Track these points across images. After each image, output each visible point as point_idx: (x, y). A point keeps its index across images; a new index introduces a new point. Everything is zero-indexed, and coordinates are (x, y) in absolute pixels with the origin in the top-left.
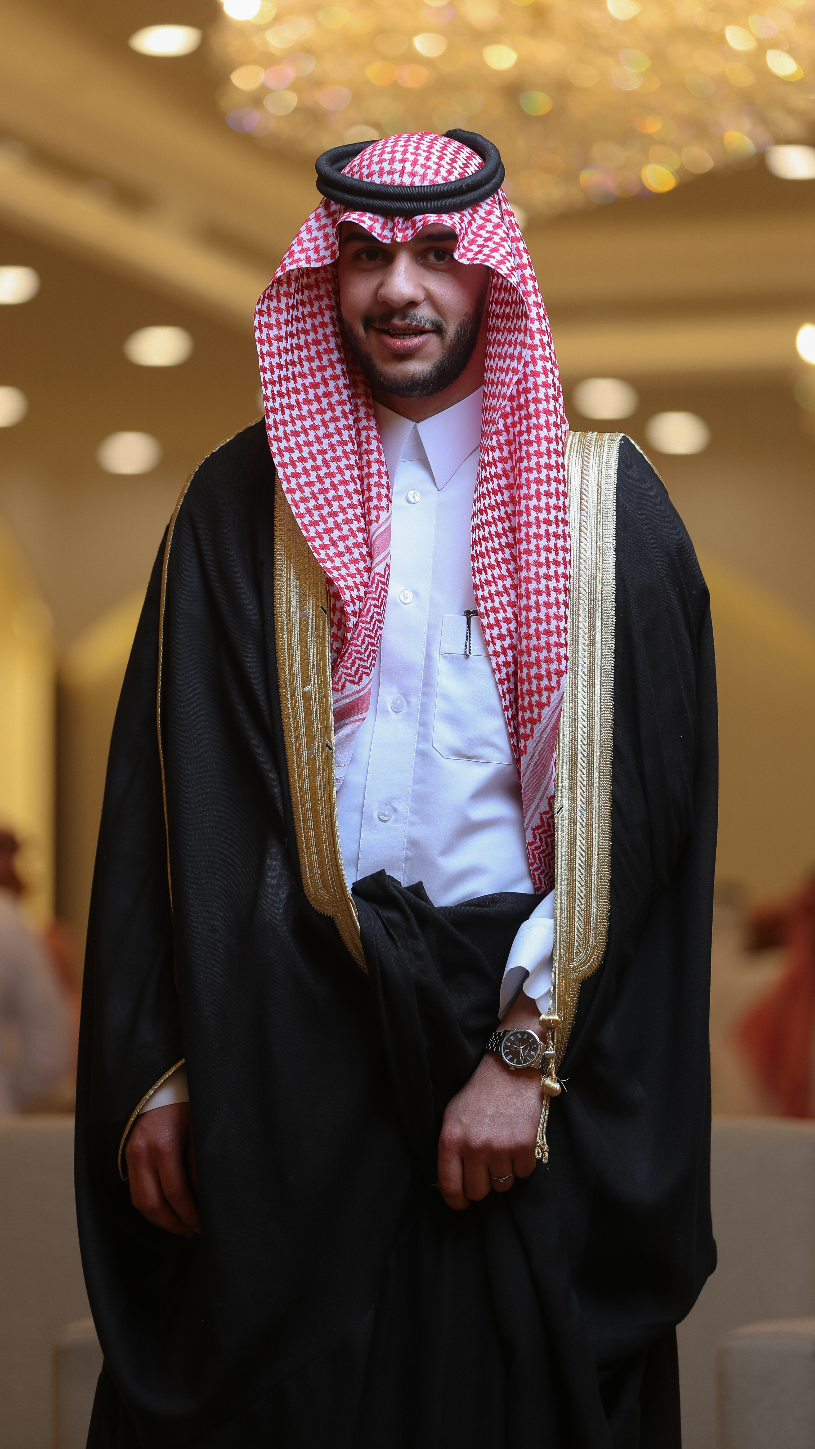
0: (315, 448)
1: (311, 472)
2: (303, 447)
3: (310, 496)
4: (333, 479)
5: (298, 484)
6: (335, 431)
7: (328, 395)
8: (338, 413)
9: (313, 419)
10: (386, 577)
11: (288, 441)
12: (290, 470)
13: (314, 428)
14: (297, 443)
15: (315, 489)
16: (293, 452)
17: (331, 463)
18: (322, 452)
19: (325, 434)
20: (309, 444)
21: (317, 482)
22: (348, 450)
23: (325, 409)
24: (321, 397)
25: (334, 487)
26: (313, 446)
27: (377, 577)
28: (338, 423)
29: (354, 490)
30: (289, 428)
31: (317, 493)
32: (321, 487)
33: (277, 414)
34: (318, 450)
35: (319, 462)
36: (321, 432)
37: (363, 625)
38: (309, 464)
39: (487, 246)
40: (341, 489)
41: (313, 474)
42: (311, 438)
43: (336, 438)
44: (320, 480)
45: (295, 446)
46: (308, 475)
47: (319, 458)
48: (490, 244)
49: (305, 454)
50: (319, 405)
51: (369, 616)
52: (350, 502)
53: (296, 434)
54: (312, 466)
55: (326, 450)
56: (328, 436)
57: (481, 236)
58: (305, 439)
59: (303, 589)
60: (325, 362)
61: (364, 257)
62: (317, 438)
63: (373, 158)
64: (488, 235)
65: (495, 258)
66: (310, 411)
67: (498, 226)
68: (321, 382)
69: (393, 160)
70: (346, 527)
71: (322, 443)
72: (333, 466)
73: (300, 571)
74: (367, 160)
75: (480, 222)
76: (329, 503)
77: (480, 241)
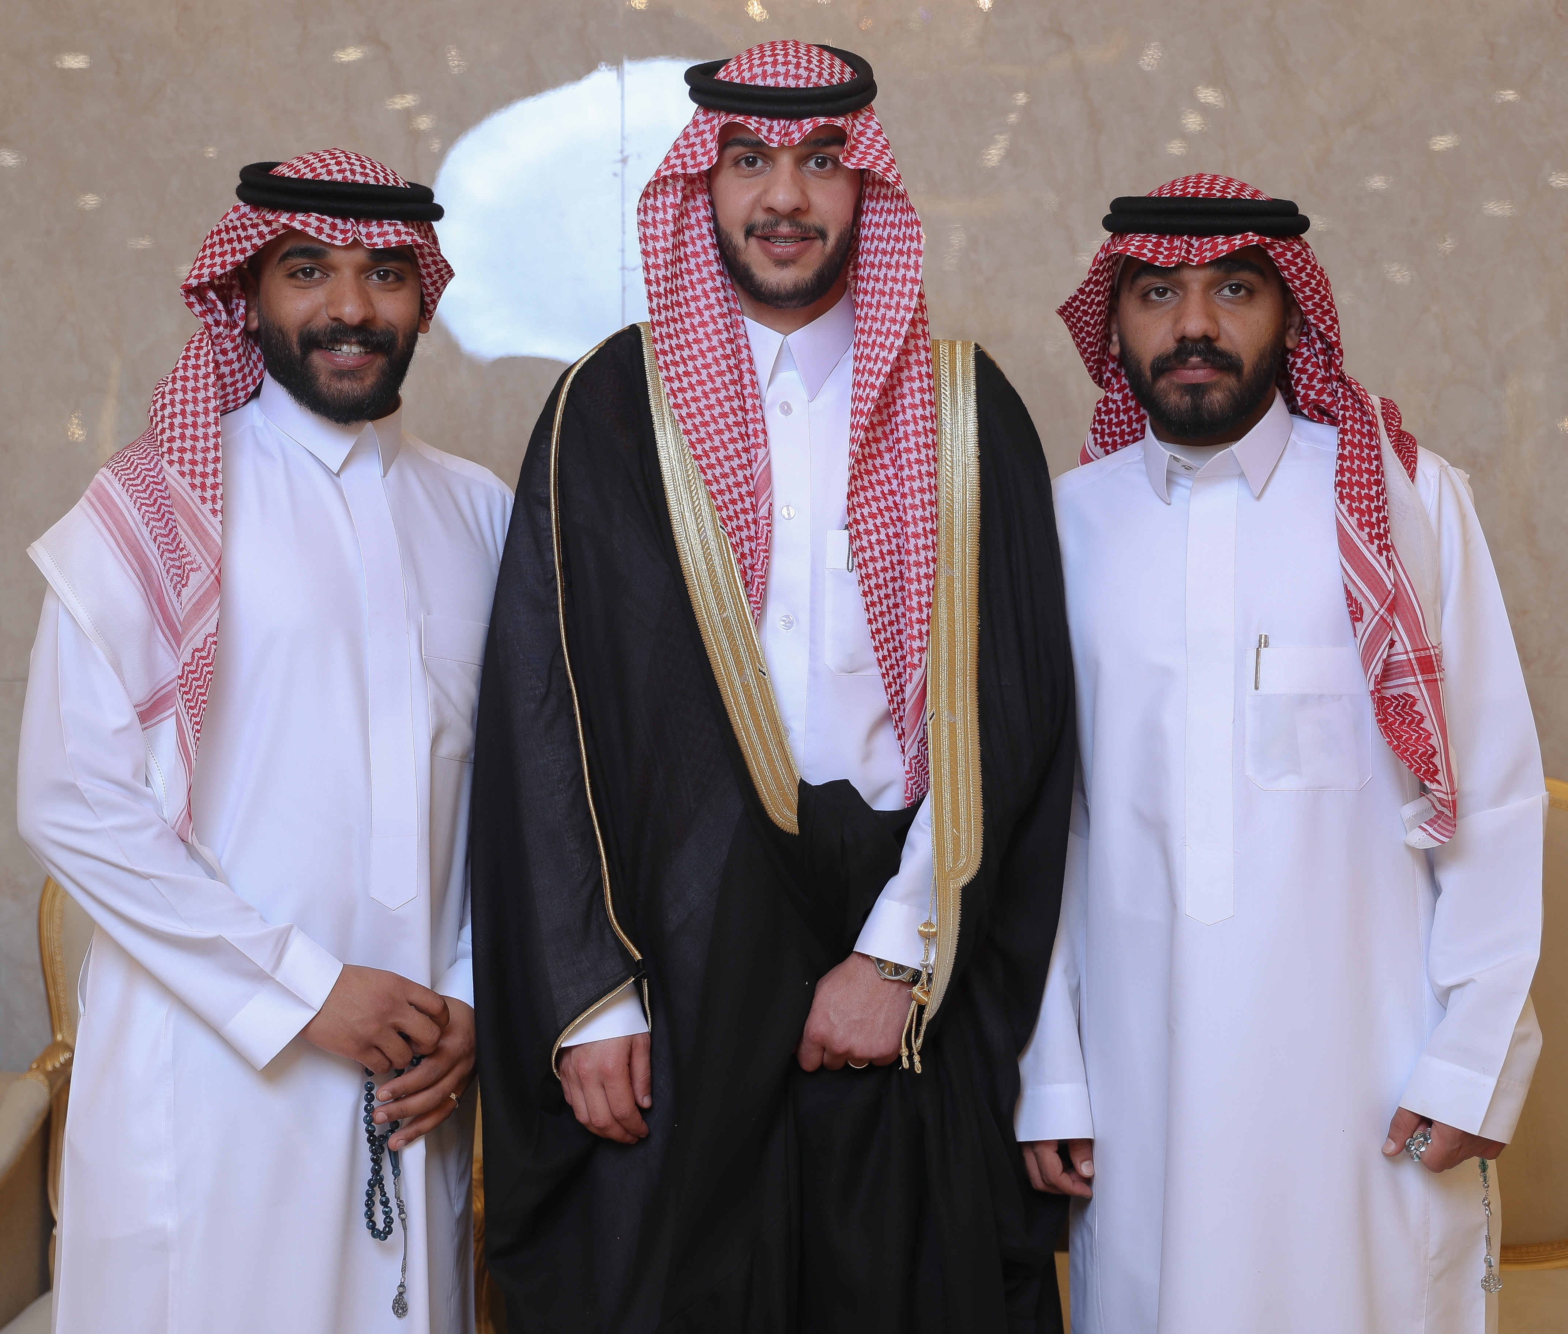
0: (700, 362)
1: (696, 387)
2: (688, 362)
3: (696, 412)
4: (719, 395)
5: (684, 399)
6: (718, 344)
7: (709, 307)
8: (721, 326)
9: (696, 332)
11: (674, 354)
13: (698, 341)
14: (682, 357)
15: (701, 405)
16: (679, 366)
17: (715, 378)
18: (707, 366)
19: (708, 347)
20: (693, 358)
21: (702, 397)
22: (732, 365)
23: (707, 321)
24: (703, 309)
25: (720, 403)
26: (697, 360)
28: (720, 336)
30: (674, 342)
31: (704, 409)
32: (707, 403)
33: (663, 327)
34: (702, 365)
35: (704, 377)
36: (705, 345)
38: (694, 379)
39: (871, 154)
40: (727, 405)
41: (699, 389)
42: (695, 352)
43: (719, 352)
44: (706, 395)
45: (680, 360)
46: (694, 390)
47: (704, 372)
48: (871, 151)
49: (690, 369)
50: (701, 318)
53: (680, 347)
54: (697, 381)
55: (710, 364)
56: (712, 349)
57: (862, 143)
58: (689, 353)
59: (698, 511)
60: (705, 274)
61: (743, 164)
62: (701, 351)
63: (753, 62)
64: (869, 142)
65: (879, 165)
66: (692, 325)
67: (878, 133)
68: (701, 294)
69: (775, 63)
70: (731, 447)
71: (706, 357)
72: (718, 380)
73: (691, 492)
74: (746, 64)
75: (861, 128)
76: (714, 419)
77: (862, 148)
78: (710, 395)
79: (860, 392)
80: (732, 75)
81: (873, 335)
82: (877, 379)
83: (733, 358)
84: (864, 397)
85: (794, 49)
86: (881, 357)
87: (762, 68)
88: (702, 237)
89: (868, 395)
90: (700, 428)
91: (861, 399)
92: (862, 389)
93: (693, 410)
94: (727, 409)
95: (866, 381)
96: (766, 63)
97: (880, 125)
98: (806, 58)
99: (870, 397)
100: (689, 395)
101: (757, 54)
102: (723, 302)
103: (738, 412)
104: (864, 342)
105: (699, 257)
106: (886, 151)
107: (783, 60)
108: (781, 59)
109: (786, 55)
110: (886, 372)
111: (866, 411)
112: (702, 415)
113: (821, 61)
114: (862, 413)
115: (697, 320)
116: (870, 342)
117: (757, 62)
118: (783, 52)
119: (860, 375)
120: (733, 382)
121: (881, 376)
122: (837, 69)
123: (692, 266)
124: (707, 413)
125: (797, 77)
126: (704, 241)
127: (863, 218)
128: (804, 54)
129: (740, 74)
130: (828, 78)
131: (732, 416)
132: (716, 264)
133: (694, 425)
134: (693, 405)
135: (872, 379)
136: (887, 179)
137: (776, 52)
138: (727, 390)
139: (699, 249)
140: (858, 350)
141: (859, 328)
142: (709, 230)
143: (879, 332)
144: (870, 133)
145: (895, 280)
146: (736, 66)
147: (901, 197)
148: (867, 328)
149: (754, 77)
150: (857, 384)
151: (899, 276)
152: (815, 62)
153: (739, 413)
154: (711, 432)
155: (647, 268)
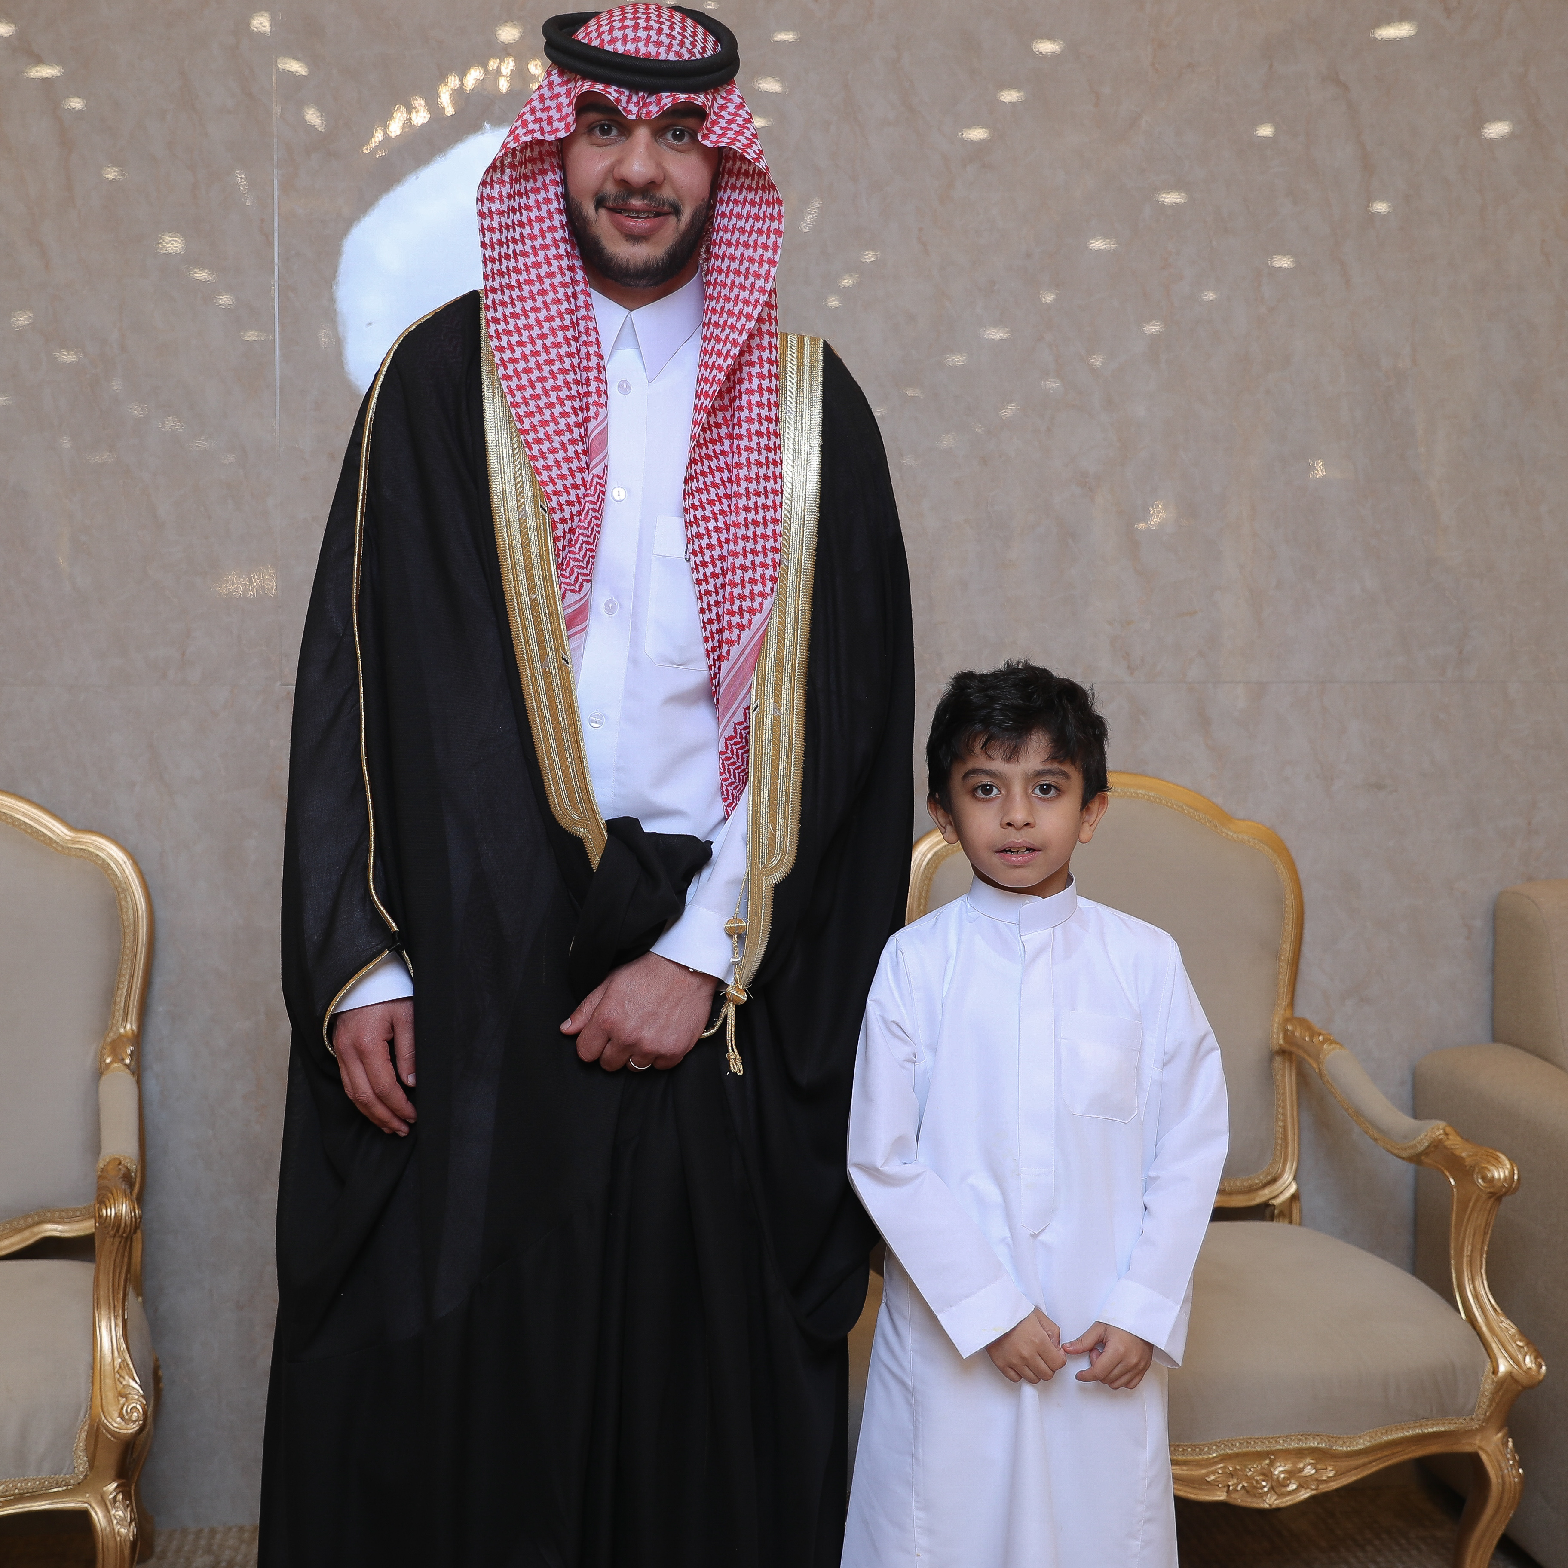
0: (535, 332)
1: (529, 358)
2: (522, 331)
4: (553, 367)
5: (515, 371)
6: (557, 315)
7: (551, 275)
8: (561, 295)
9: (534, 300)
10: (604, 479)
11: (507, 323)
12: (507, 355)
13: (535, 310)
14: (516, 326)
15: (533, 377)
17: (551, 349)
18: (543, 337)
19: (546, 317)
20: (528, 327)
21: (535, 369)
22: (569, 337)
23: (547, 290)
24: (544, 277)
25: (553, 376)
26: (533, 329)
27: (596, 480)
28: (559, 306)
29: (573, 380)
30: (508, 310)
31: (535, 382)
32: (539, 375)
34: (538, 335)
35: (539, 348)
36: (542, 315)
37: (580, 531)
39: (731, 129)
40: (561, 378)
41: (532, 360)
42: (532, 321)
43: (558, 322)
44: (539, 367)
45: (513, 329)
46: (527, 361)
47: (539, 343)
48: (733, 126)
49: (525, 338)
50: (541, 285)
51: (587, 521)
52: (569, 394)
53: (515, 316)
54: (531, 351)
55: (546, 334)
56: (550, 319)
57: (723, 117)
58: (525, 322)
59: (520, 487)
60: (549, 241)
61: (597, 131)
62: (538, 321)
63: (614, 24)
64: (731, 117)
65: (739, 141)
66: (531, 292)
67: (740, 106)
68: (544, 261)
69: (636, 27)
70: (562, 421)
71: (543, 327)
72: (553, 352)
73: (514, 468)
74: (606, 25)
75: (722, 102)
76: (546, 393)
77: (723, 123)
78: (543, 367)
79: (707, 374)
80: (591, 35)
81: (725, 316)
82: (725, 361)
83: (571, 330)
84: (710, 379)
85: (657, 13)
86: (731, 338)
87: (622, 32)
88: (548, 201)
89: (714, 377)
90: (530, 401)
91: (706, 381)
92: (709, 370)
93: (524, 381)
94: (560, 382)
95: (714, 363)
96: (627, 26)
97: (742, 98)
98: (669, 24)
99: (717, 379)
100: (521, 366)
101: (618, 16)
102: (566, 271)
103: (572, 385)
104: (715, 322)
105: (544, 222)
106: (748, 125)
107: (644, 24)
108: (642, 23)
109: (648, 19)
110: (735, 354)
111: (710, 393)
112: (533, 387)
113: (683, 28)
114: (706, 395)
115: (536, 287)
116: (721, 322)
117: (617, 25)
118: (645, 16)
119: (708, 356)
120: (570, 355)
121: (729, 358)
122: (700, 38)
123: (536, 232)
124: (539, 386)
125: (658, 44)
126: (550, 206)
127: (720, 194)
128: (666, 20)
129: (600, 35)
130: (690, 47)
131: (565, 390)
132: (561, 231)
133: (524, 398)
134: (525, 377)
135: (720, 361)
136: (747, 156)
137: (638, 15)
138: (562, 362)
139: (544, 213)
140: (708, 329)
141: (710, 308)
142: (556, 194)
143: (731, 313)
144: (731, 108)
145: (751, 260)
146: (596, 26)
147: (761, 174)
148: (718, 308)
149: (613, 41)
150: (704, 366)
151: (757, 256)
152: (677, 29)
153: (574, 387)
154: (542, 405)
155: (482, 230)
